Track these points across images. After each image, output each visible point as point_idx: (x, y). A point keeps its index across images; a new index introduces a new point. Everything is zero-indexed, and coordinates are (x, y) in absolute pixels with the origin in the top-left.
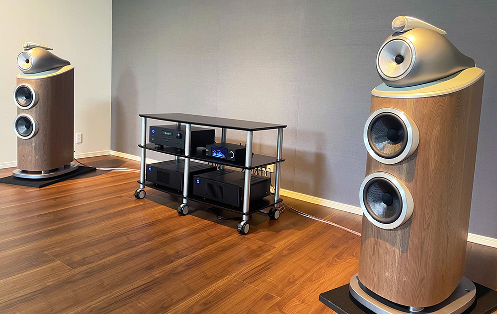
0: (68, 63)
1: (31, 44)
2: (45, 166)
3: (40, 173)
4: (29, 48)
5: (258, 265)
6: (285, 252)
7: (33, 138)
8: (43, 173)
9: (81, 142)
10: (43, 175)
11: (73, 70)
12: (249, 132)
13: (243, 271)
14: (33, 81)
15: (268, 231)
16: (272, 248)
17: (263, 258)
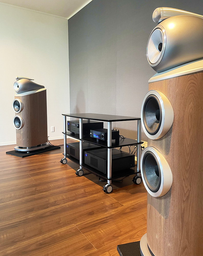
0: (43, 87)
1: (19, 77)
2: (28, 145)
3: (26, 148)
4: (18, 79)
5: (100, 218)
6: (128, 210)
7: (22, 129)
8: (27, 148)
9: (54, 131)
10: (27, 149)
11: (45, 91)
12: (109, 123)
13: (87, 221)
14: (21, 97)
15: (127, 192)
16: (121, 205)
17: (108, 213)
